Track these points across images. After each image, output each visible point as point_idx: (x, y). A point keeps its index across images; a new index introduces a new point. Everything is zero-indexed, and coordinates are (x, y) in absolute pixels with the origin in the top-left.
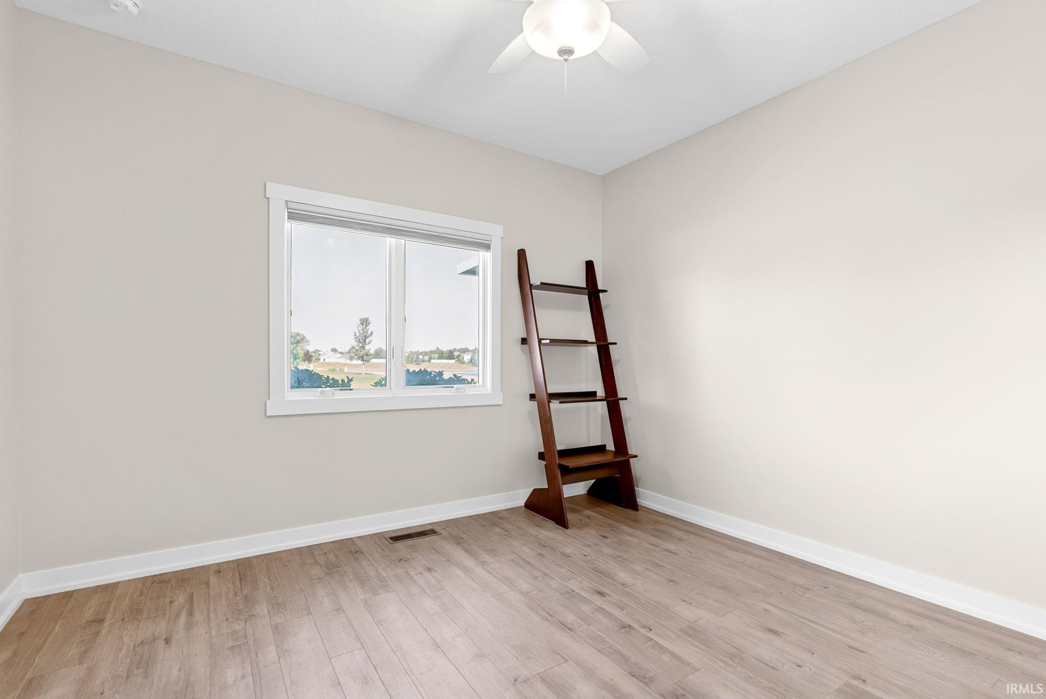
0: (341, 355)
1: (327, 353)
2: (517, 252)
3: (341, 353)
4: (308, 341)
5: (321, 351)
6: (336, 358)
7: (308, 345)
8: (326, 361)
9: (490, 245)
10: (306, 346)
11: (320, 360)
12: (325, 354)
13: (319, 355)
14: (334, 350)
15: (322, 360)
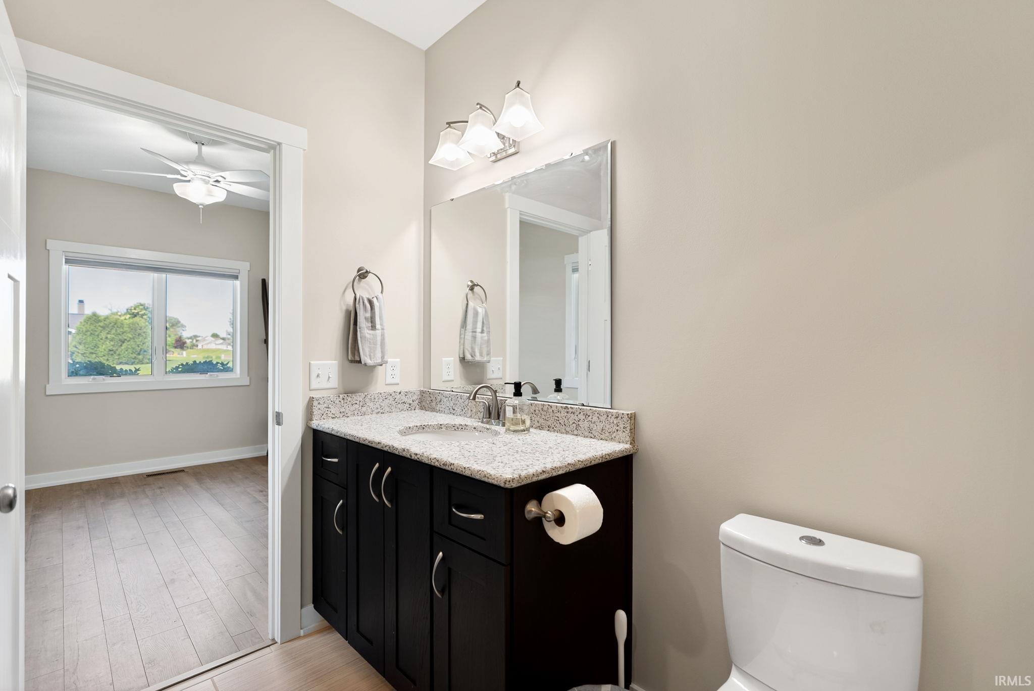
0: (221, 341)
1: (206, 339)
2: (261, 281)
3: (223, 339)
4: (183, 326)
5: (199, 337)
6: (216, 344)
7: (183, 330)
8: (204, 348)
9: (238, 276)
10: (181, 331)
11: (197, 346)
12: (204, 340)
13: (197, 341)
14: (215, 336)
15: (200, 347)
